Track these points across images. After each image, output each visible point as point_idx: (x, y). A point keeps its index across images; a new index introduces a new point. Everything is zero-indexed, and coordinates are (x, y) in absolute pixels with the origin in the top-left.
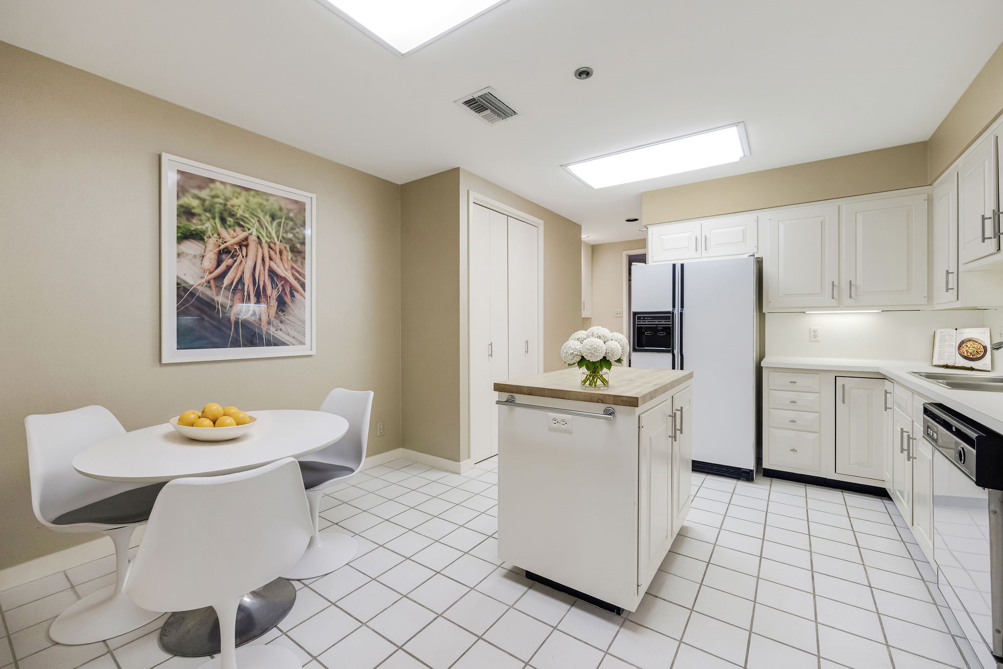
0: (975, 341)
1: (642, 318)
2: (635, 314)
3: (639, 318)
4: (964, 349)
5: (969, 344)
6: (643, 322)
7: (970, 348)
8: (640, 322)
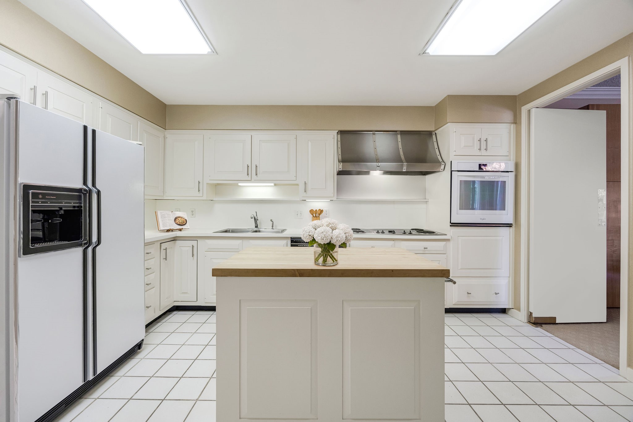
0: (182, 218)
1: (40, 196)
2: (26, 188)
3: (35, 195)
4: (177, 221)
5: (179, 219)
6: (42, 202)
7: (180, 221)
8: (38, 202)
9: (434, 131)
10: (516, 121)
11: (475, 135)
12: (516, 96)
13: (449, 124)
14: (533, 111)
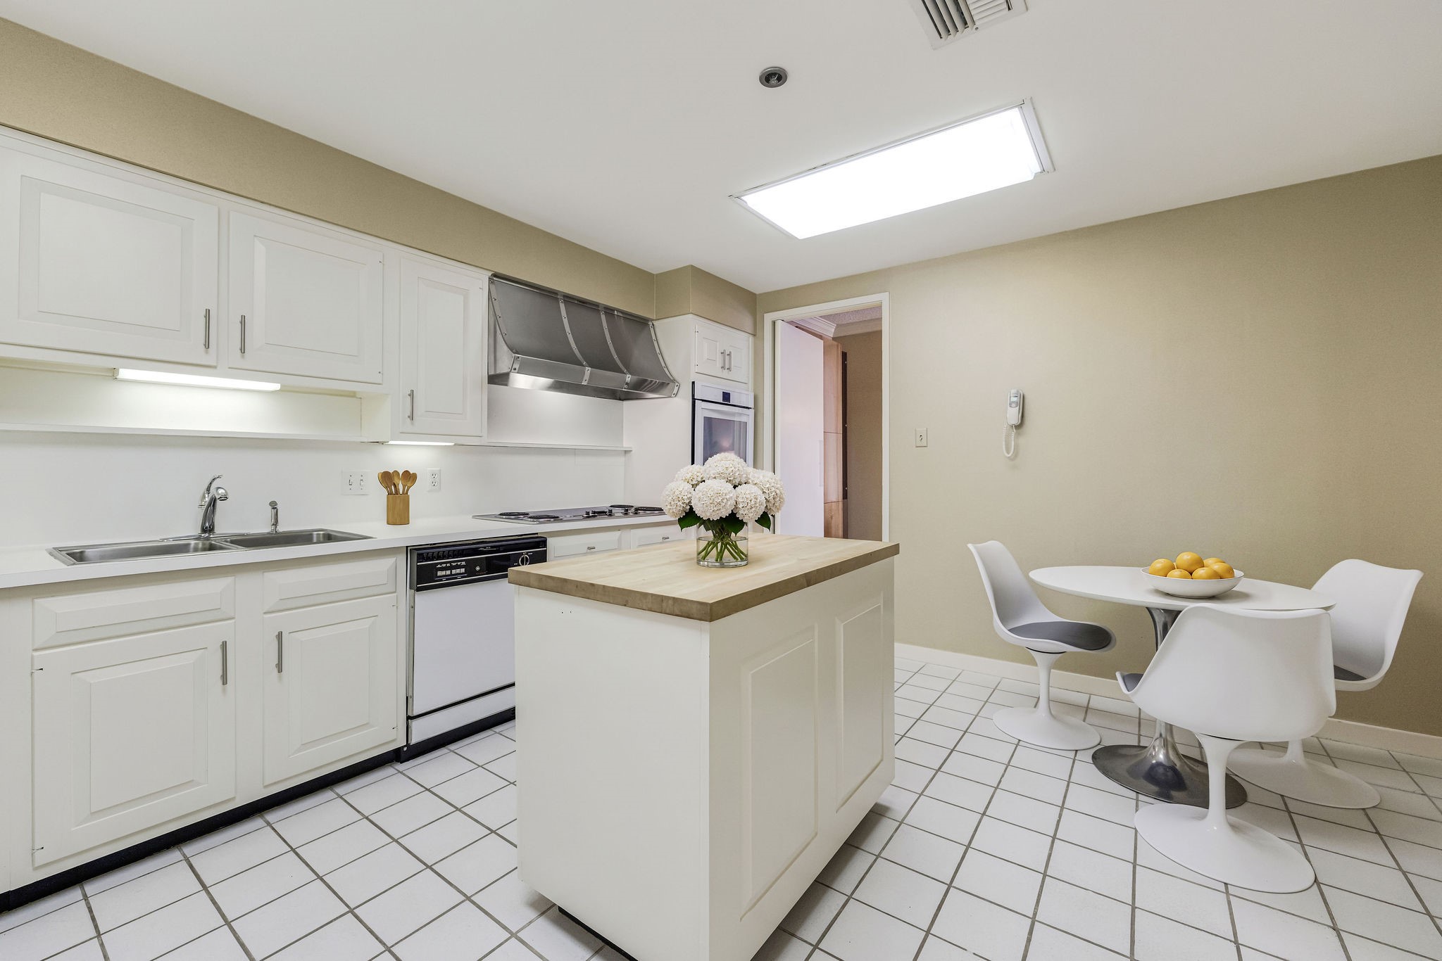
9: (652, 320)
10: (756, 333)
11: (718, 343)
12: (755, 294)
13: (691, 316)
14: (779, 324)
